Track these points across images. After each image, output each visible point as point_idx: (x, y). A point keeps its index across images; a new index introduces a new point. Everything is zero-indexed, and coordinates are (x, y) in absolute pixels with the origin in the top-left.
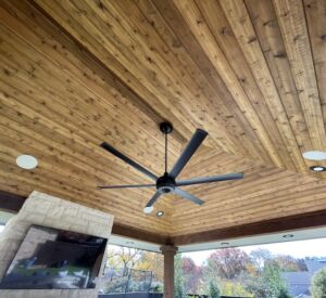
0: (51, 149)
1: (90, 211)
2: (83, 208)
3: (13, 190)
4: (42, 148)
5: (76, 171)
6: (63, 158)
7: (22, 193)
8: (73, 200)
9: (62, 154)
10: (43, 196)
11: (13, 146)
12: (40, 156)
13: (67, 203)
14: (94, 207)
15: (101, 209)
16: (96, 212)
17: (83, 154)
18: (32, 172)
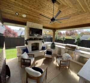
0: (28, 12)
1: (38, 24)
2: (37, 24)
3: (24, 22)
4: (26, 12)
5: (34, 16)
6: (30, 14)
7: (25, 22)
8: (34, 22)
9: (30, 13)
10: (29, 22)
11: (21, 13)
12: (26, 14)
13: (33, 23)
14: (38, 23)
15: (40, 24)
16: (39, 24)
17: (34, 12)
18: (26, 18)
